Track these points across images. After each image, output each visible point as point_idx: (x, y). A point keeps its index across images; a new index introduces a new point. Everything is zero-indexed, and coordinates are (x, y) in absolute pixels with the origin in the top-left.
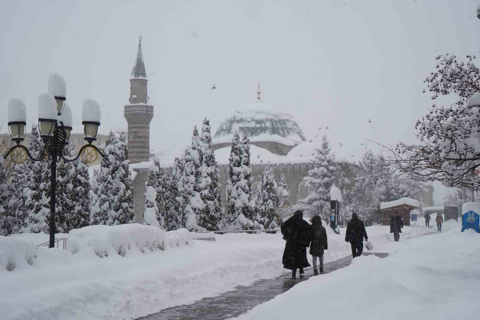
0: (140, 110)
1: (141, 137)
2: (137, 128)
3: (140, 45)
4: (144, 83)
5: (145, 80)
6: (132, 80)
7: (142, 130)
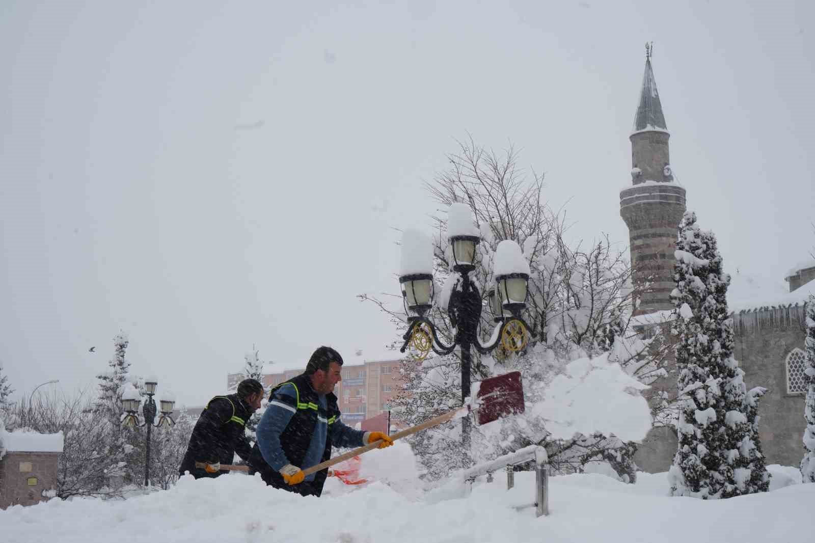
0: (646, 198)
1: (654, 256)
2: (646, 236)
3: (648, 62)
4: (660, 141)
5: (661, 133)
6: (634, 135)
7: (657, 240)
